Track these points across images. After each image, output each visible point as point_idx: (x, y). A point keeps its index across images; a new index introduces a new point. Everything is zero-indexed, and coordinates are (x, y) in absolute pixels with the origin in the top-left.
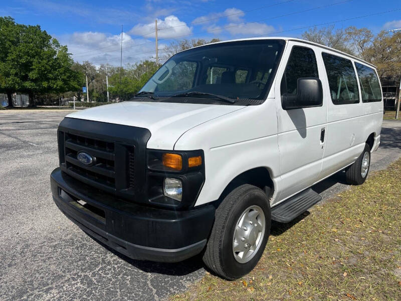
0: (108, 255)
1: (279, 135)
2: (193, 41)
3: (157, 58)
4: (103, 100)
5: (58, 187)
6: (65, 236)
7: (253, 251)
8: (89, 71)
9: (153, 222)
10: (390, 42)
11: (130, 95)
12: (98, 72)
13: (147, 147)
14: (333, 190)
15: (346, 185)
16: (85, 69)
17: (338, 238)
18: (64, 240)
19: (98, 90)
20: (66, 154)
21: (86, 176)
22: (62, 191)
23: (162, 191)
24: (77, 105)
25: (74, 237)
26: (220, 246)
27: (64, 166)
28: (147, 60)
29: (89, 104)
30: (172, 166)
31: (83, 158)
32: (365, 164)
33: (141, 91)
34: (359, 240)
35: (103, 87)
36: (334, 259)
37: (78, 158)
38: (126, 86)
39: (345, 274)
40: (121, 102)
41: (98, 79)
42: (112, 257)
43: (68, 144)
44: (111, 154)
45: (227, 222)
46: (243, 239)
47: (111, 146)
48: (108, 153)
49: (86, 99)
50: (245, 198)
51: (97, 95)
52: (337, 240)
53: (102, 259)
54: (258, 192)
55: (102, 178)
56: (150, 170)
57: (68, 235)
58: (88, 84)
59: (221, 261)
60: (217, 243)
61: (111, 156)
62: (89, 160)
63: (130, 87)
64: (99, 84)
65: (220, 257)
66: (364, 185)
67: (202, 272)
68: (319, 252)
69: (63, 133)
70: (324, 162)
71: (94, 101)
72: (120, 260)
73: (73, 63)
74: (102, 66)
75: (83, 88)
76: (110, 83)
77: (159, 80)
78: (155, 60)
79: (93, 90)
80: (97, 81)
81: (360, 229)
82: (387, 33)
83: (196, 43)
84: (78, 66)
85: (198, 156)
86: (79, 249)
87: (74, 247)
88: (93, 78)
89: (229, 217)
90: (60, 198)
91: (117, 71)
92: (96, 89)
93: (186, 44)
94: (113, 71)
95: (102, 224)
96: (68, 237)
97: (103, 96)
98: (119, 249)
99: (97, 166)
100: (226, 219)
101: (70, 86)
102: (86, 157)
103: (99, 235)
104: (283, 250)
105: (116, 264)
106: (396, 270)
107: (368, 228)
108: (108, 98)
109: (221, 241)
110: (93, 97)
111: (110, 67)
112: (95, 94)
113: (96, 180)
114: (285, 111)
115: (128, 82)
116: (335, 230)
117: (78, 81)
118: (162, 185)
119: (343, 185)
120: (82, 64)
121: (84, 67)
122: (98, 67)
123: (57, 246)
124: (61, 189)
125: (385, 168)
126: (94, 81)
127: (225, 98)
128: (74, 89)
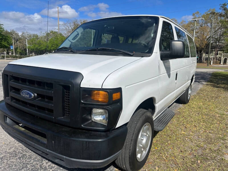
0: (44, 162)
1: (159, 76)
2: (81, 20)
3: (59, 29)
4: (24, 54)
5: (4, 116)
6: (9, 150)
7: (145, 152)
8: (14, 36)
9: (86, 142)
10: (187, 26)
11: (42, 51)
12: (21, 37)
13: (81, 86)
14: (173, 107)
15: (179, 104)
16: (12, 34)
17: (187, 138)
18: (8, 153)
19: (21, 48)
20: (10, 91)
21: (27, 107)
22: (7, 118)
23: (90, 118)
24: (7, 57)
25: (16, 150)
26: (129, 153)
27: (9, 99)
28: (52, 30)
29: (15, 56)
30: (100, 100)
31: (26, 94)
32: (190, 92)
33: (60, 47)
34: (198, 138)
35: (24, 46)
36: (189, 152)
37: (21, 94)
38: (40, 46)
39: (199, 162)
40: (36, 55)
41: (21, 41)
42: (47, 163)
43: (12, 83)
44: (50, 91)
45: (134, 136)
46: (142, 146)
47: (50, 85)
48: (48, 91)
49: (12, 53)
50: (143, 119)
51: (20, 51)
52: (187, 139)
53: (40, 165)
54: (149, 114)
55: (41, 109)
56: (83, 103)
57: (11, 148)
58: (14, 44)
59: (130, 163)
60: (128, 151)
61: (50, 93)
62: (31, 96)
63: (42, 46)
64: (21, 44)
65: (129, 160)
66: (189, 104)
67: (112, 169)
68: (179, 148)
69: (7, 75)
70: (176, 92)
71: (18, 54)
72: (54, 165)
73: (4, 30)
74: (23, 33)
75: (11, 46)
76: (29, 43)
77: (72, 40)
78: (57, 31)
79: (17, 48)
80: (20, 42)
81: (196, 131)
82: (185, 22)
83: (82, 22)
84: (7, 32)
85: (117, 92)
86: (21, 159)
87: (17, 158)
88: (17, 41)
89: (135, 132)
90: (6, 123)
91: (33, 37)
92: (19, 47)
93: (76, 22)
94: (30, 36)
95: (44, 144)
96: (12, 150)
97: (24, 51)
98: (57, 161)
99: (38, 100)
100: (133, 135)
101: (2, 45)
102: (28, 94)
103: (40, 151)
104: (159, 148)
105: (51, 169)
106: (225, 156)
107: (201, 130)
108: (28, 53)
109: (130, 150)
110: (18, 52)
111: (29, 34)
112: (18, 50)
113: (36, 110)
114: (162, 61)
115: (41, 43)
116: (184, 133)
117: (8, 42)
118: (90, 113)
119: (178, 104)
120: (10, 31)
121: (11, 33)
122: (20, 34)
123: (4, 158)
124: (6, 117)
125: (195, 94)
126: (18, 42)
127: (126, 52)
128: (5, 47)
